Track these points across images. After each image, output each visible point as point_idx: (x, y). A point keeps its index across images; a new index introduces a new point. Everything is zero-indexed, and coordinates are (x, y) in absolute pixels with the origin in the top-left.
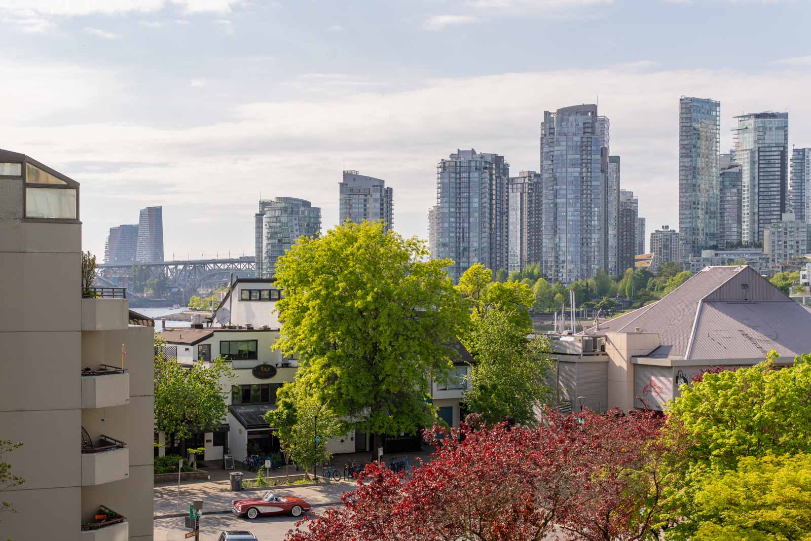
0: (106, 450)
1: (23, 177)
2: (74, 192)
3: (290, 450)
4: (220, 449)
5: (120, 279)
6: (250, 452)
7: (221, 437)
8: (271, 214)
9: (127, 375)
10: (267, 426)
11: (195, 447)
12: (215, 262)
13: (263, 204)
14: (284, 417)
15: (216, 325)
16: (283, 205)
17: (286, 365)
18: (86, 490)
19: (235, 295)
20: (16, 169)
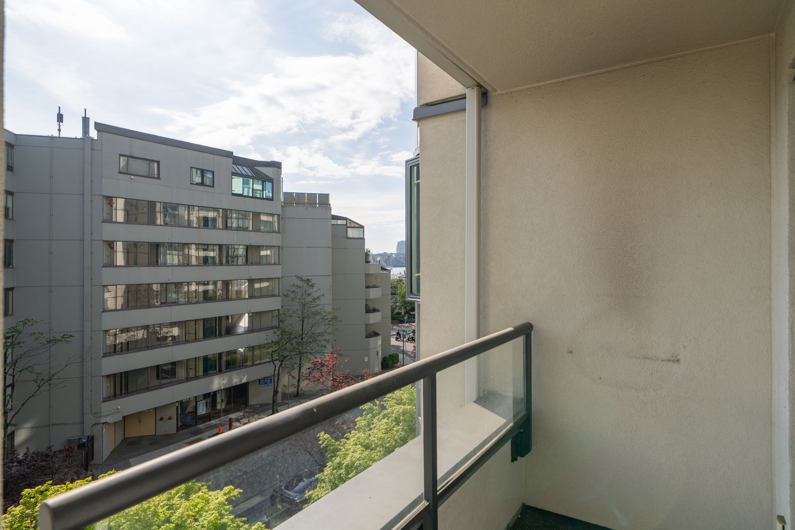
1: (347, 224)
2: (362, 229)
9: (380, 288)
18: (367, 325)
20: (344, 222)
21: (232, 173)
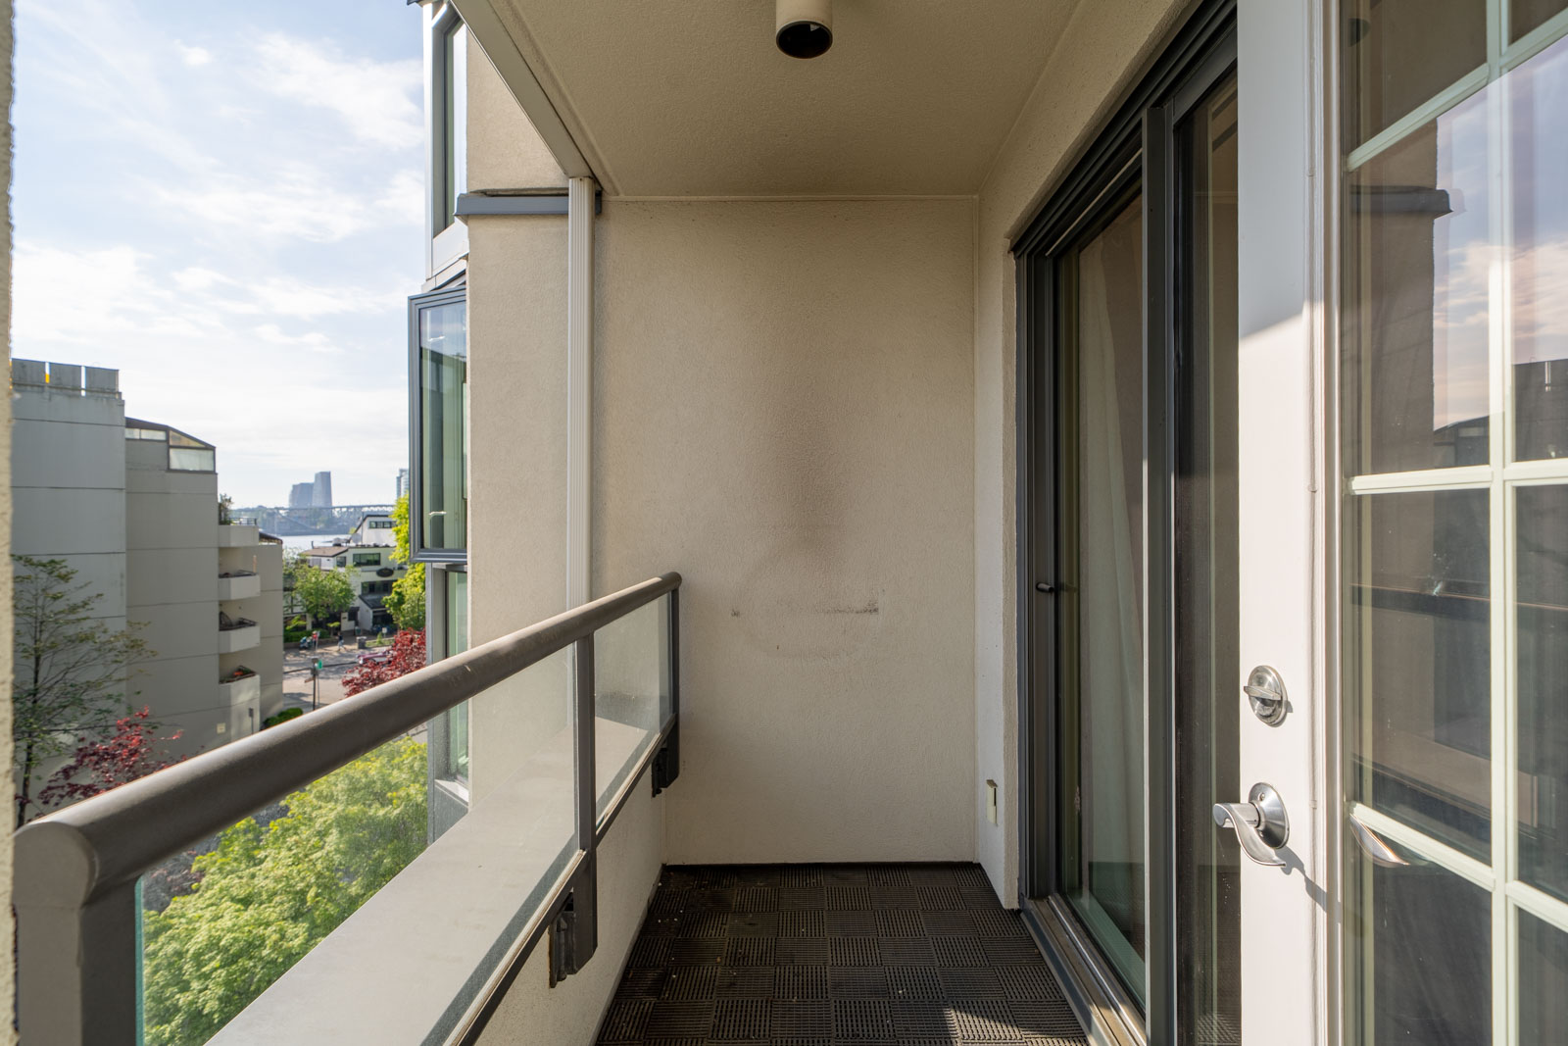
0: (240, 628)
1: (167, 441)
2: (210, 453)
3: (400, 621)
4: (353, 623)
6: (374, 623)
7: (353, 614)
9: (258, 577)
10: (385, 607)
11: (333, 623)
14: (396, 600)
15: (352, 544)
17: (400, 568)
18: (222, 657)
19: (366, 525)
20: (160, 436)
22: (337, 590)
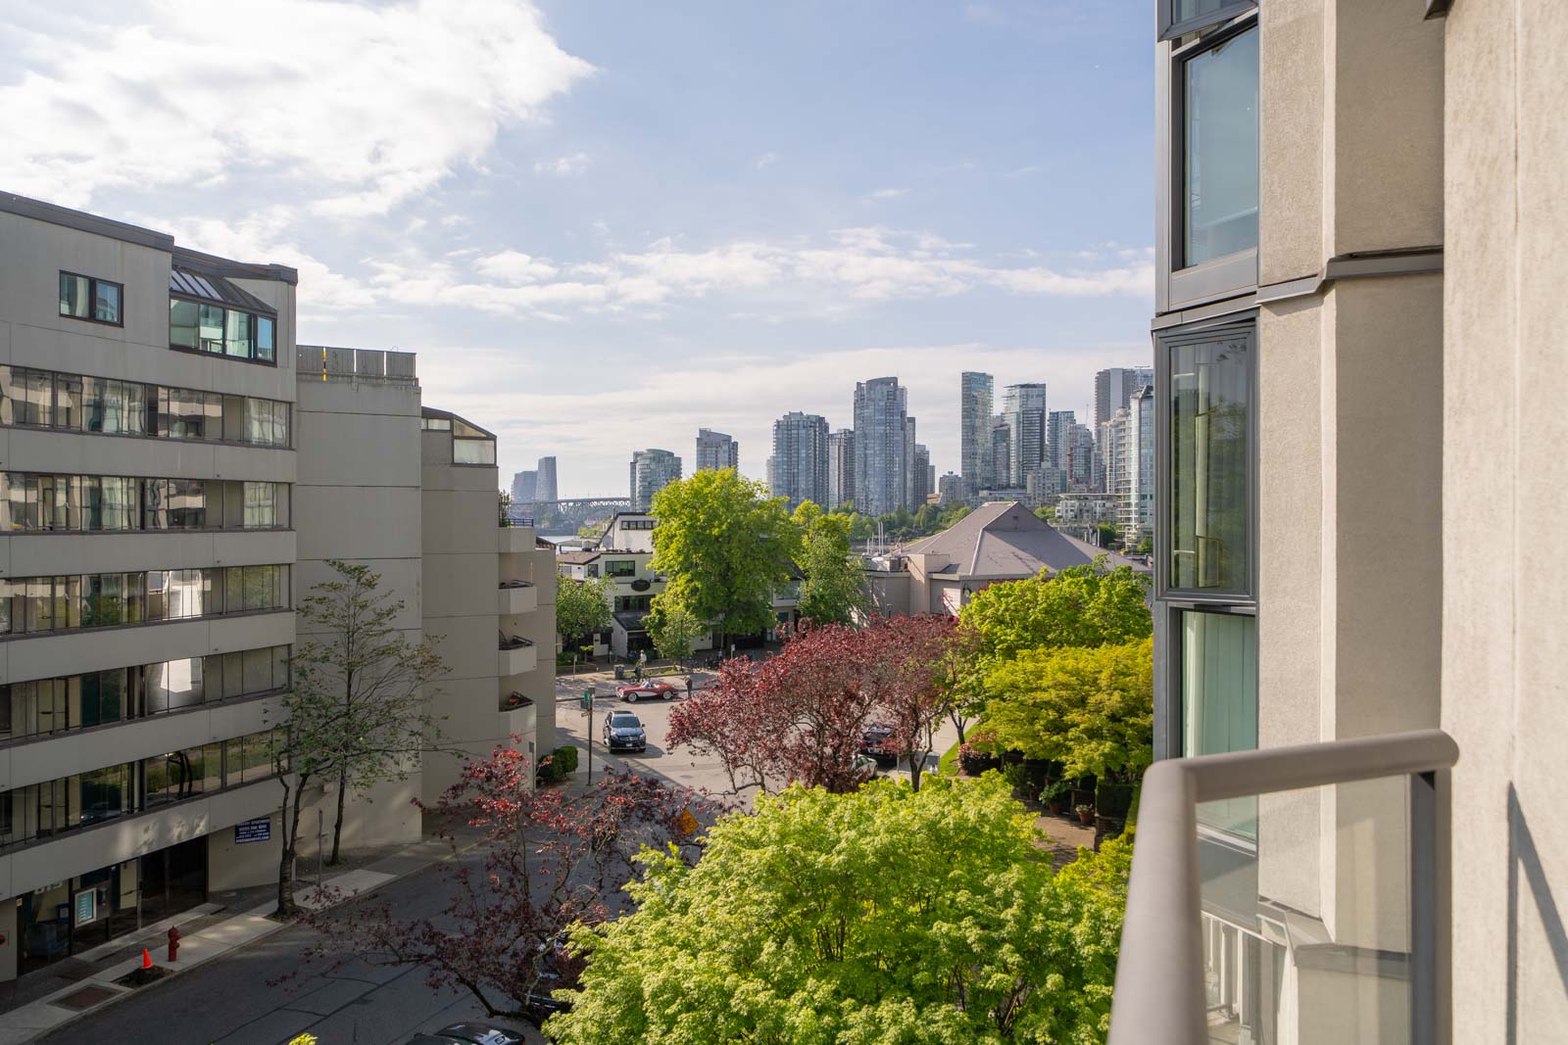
0: (517, 647)
1: (451, 430)
2: (492, 442)
3: (660, 646)
4: (606, 646)
5: (523, 514)
6: (630, 648)
7: (606, 638)
8: (642, 462)
9: (535, 588)
10: (643, 628)
11: (586, 645)
12: (598, 500)
13: (637, 455)
14: (656, 621)
15: (602, 549)
16: (652, 455)
17: (657, 580)
18: (503, 679)
19: (617, 525)
20: (446, 425)
21: (171, 290)
22: (594, 605)
